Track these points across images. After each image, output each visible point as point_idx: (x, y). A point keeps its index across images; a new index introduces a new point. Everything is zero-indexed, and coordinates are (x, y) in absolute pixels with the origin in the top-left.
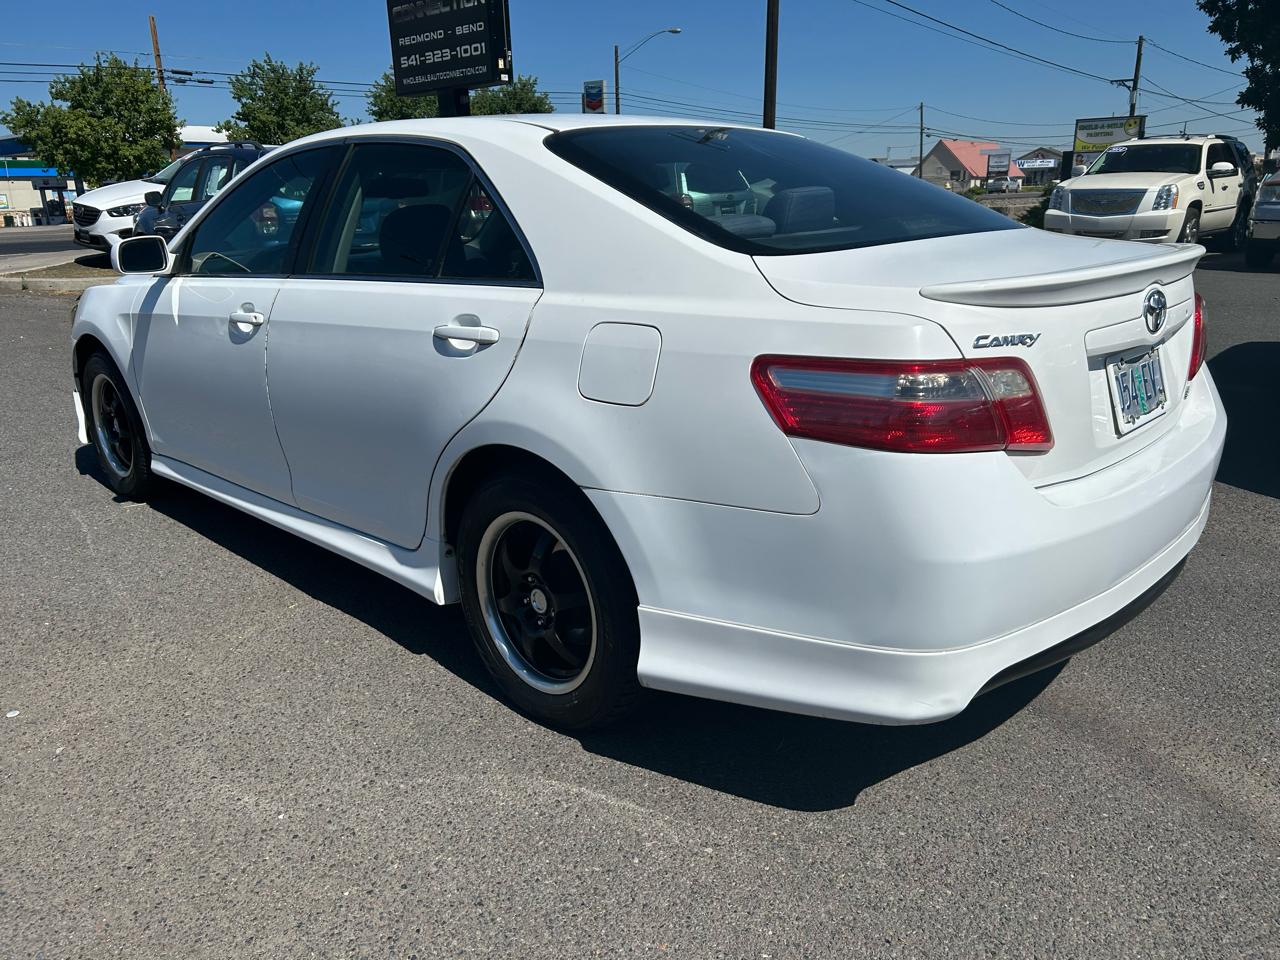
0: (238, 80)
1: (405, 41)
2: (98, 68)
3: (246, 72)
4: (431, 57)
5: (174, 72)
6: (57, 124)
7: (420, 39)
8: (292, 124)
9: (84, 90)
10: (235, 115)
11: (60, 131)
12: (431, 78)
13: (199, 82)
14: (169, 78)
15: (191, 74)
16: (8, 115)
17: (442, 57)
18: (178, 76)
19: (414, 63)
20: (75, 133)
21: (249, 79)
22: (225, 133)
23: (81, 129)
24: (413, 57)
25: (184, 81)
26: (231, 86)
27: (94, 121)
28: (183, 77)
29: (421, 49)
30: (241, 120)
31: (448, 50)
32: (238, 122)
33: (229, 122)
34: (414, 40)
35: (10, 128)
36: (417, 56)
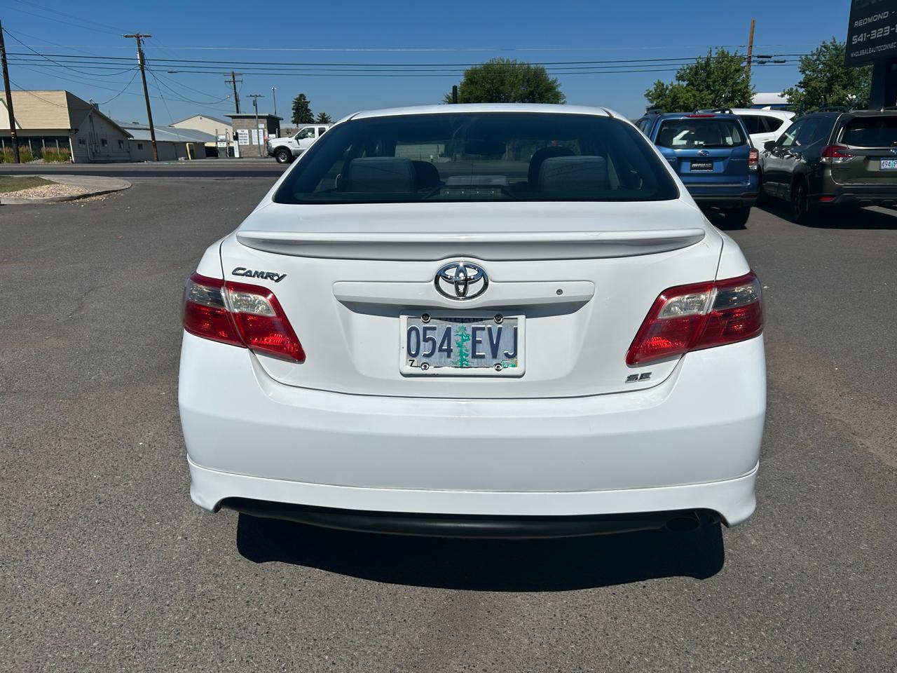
0: (807, 59)
1: (858, 24)
2: (708, 60)
3: (815, 52)
4: (875, 34)
5: (758, 57)
6: (675, 96)
7: (869, 20)
8: (838, 88)
9: (696, 73)
10: (798, 84)
11: (675, 101)
12: (872, 51)
13: (775, 62)
14: (754, 61)
15: (770, 57)
16: (650, 92)
17: (883, 33)
18: (761, 59)
19: (862, 40)
20: (684, 102)
21: (815, 57)
22: (787, 96)
23: (687, 99)
24: (862, 35)
25: (764, 63)
26: (800, 63)
27: (697, 94)
28: (764, 59)
29: (868, 28)
30: (801, 87)
31: (889, 27)
32: (799, 89)
33: (792, 89)
34: (865, 21)
35: (649, 99)
36: (865, 34)
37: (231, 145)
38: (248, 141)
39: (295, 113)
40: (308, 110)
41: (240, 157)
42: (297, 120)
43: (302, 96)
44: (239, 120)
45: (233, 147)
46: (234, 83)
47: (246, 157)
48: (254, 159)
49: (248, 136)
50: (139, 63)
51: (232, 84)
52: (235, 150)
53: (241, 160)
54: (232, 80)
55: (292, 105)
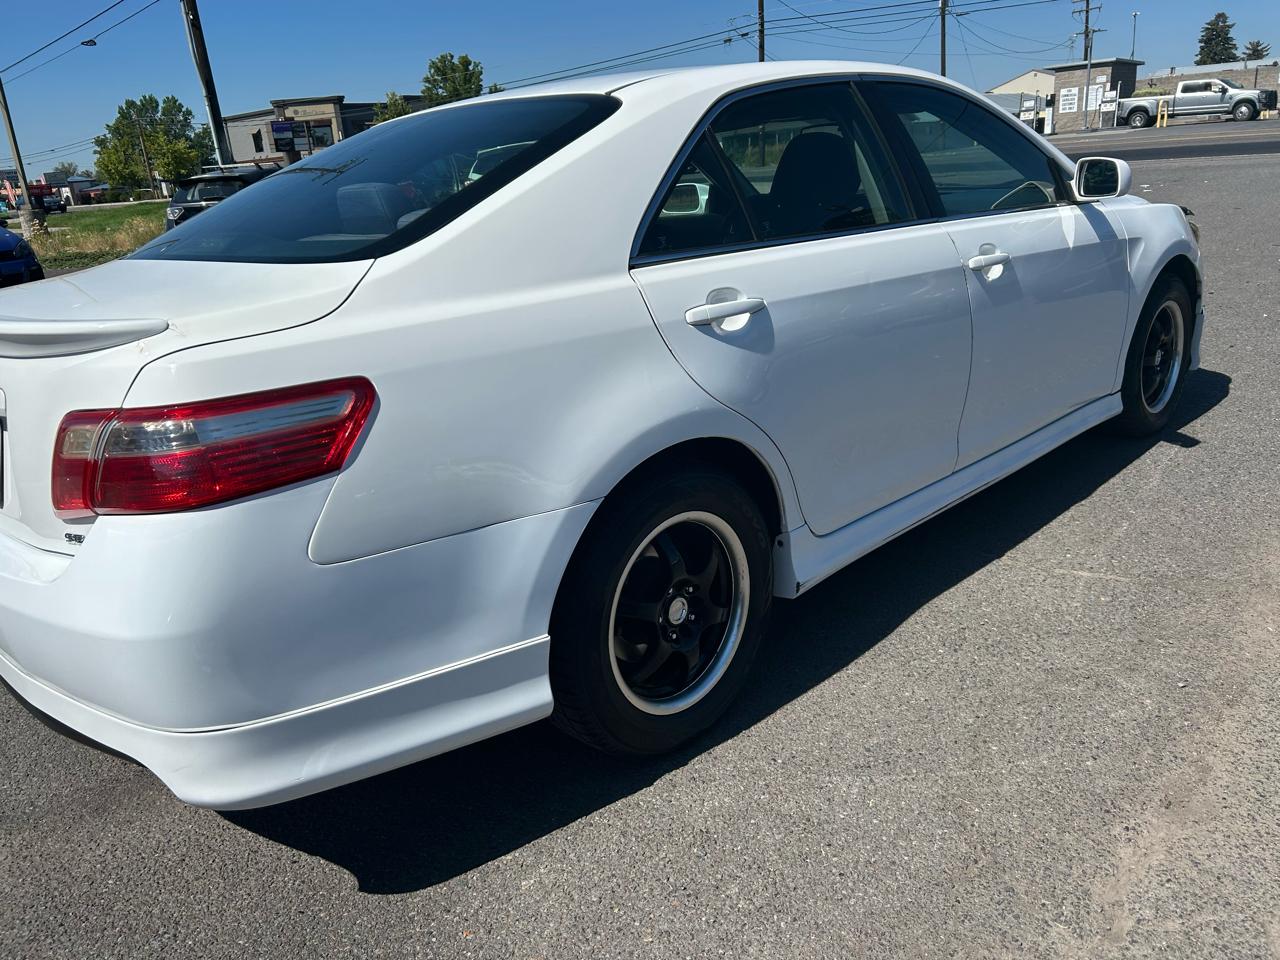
37: (1041, 115)
38: (1076, 106)
39: (1202, 48)
40: (1228, 40)
41: (1053, 133)
42: (1205, 58)
43: (1221, 17)
44: (1066, 74)
45: (1044, 119)
46: (1087, 12)
47: (1062, 133)
48: (1074, 135)
49: (1076, 98)
50: (940, 5)
51: (1084, 15)
52: (1046, 123)
53: (1055, 137)
54: (1085, 8)
55: (1200, 35)
